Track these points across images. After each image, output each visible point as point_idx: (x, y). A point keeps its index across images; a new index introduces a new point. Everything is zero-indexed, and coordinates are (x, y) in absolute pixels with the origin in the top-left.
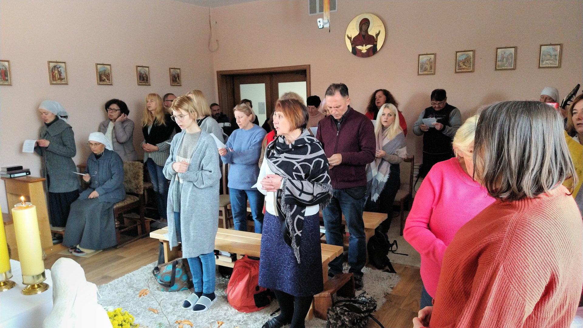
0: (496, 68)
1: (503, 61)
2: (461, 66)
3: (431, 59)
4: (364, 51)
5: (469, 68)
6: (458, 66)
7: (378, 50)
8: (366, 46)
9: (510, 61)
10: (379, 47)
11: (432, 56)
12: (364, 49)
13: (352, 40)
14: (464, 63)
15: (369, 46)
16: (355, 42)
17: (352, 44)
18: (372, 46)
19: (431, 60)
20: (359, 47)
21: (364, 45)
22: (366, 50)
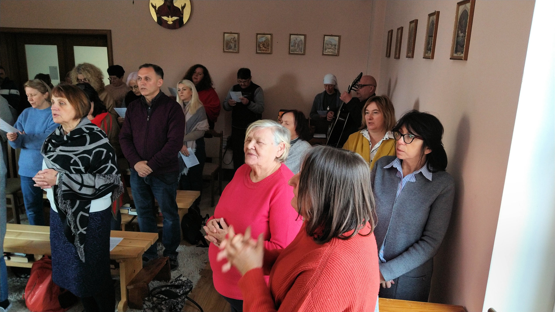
0: (289, 52)
1: (295, 47)
2: (261, 48)
3: (235, 37)
4: (170, 23)
5: (268, 50)
6: (258, 47)
7: (184, 24)
8: (172, 17)
9: (301, 47)
10: (185, 20)
11: (236, 36)
12: (170, 20)
13: (157, 9)
14: (263, 45)
15: (175, 18)
16: (160, 11)
17: (157, 14)
18: (178, 18)
19: (235, 39)
20: (165, 18)
21: (170, 16)
22: (172, 21)
